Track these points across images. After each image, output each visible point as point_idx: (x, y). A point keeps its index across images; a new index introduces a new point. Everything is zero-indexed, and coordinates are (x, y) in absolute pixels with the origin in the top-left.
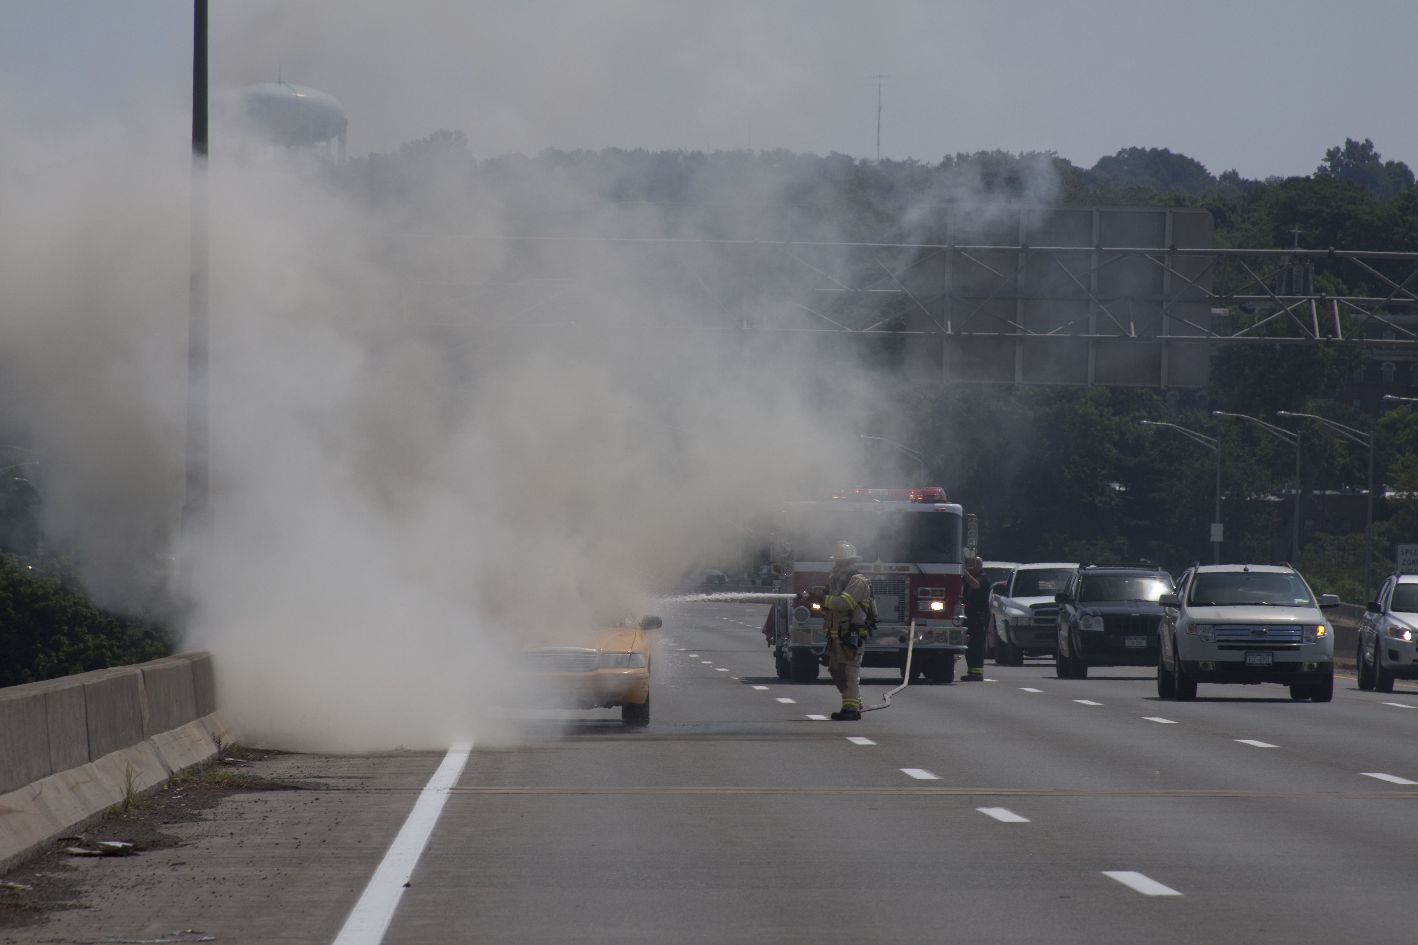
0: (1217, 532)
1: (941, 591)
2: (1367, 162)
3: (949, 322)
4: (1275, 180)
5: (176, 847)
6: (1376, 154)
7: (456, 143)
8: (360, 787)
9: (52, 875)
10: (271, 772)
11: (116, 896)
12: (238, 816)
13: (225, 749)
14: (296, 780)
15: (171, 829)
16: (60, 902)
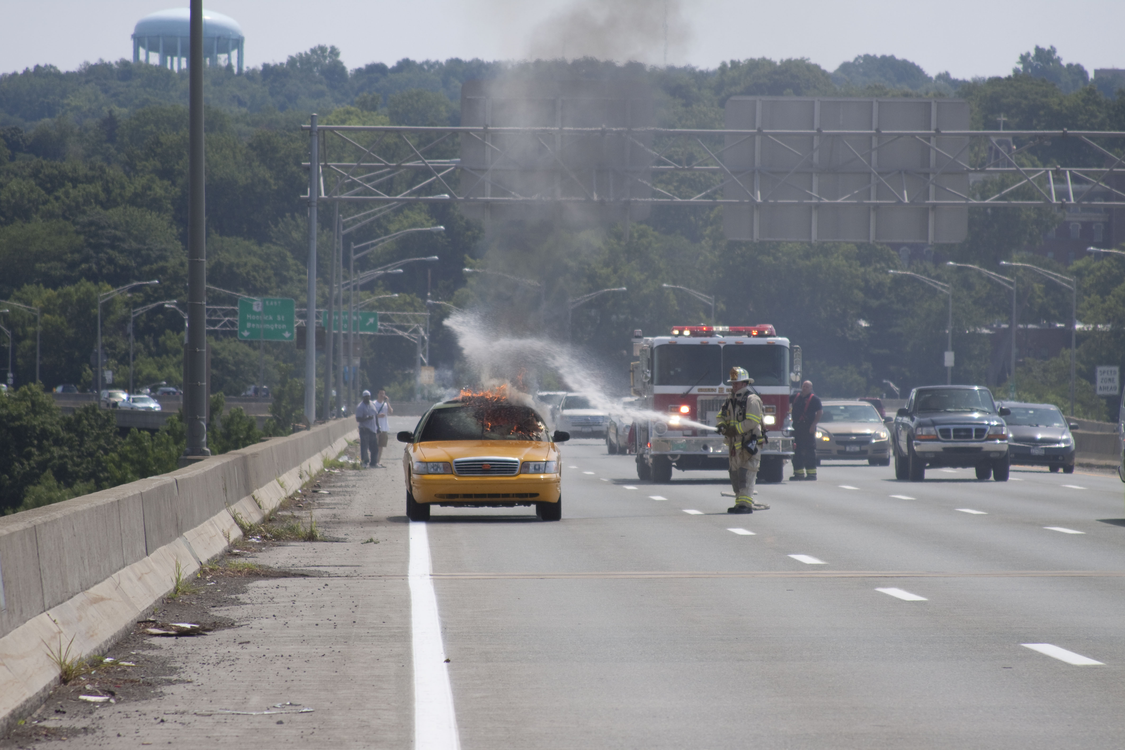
0: (949, 359)
1: (773, 408)
2: (1051, 64)
3: (759, 193)
4: (979, 79)
6: (1059, 58)
7: (331, 55)
8: (355, 574)
9: (144, 653)
10: (275, 562)
11: (208, 672)
12: (270, 600)
13: (232, 543)
14: (300, 568)
15: (220, 611)
16: (164, 677)
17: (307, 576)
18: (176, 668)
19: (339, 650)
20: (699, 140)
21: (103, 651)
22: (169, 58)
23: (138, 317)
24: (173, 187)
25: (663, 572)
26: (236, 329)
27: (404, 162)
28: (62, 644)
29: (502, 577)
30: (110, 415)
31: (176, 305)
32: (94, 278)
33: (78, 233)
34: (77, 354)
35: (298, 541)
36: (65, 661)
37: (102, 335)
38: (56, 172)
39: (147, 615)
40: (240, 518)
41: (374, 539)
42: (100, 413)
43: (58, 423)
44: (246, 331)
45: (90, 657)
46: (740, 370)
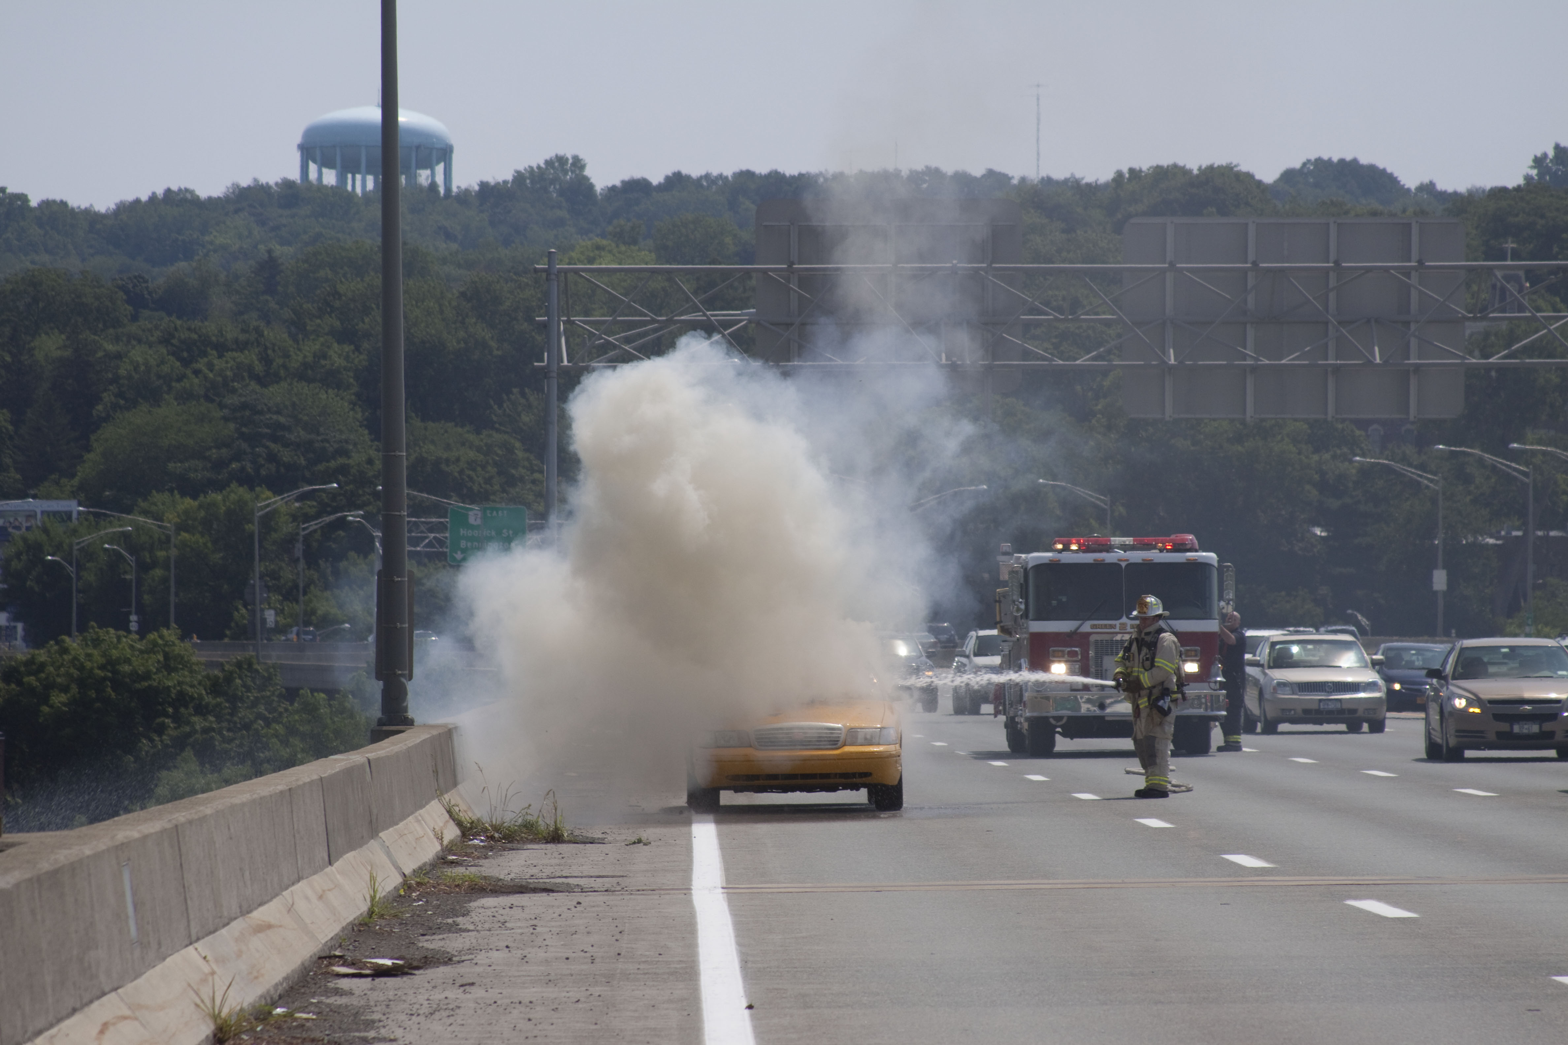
0: (1440, 580)
1: (1196, 651)
3: (1172, 351)
4: (1476, 189)
5: (452, 964)
7: (573, 168)
8: (619, 888)
9: (329, 1001)
10: (506, 872)
11: (417, 1026)
12: (501, 925)
13: (447, 846)
14: (541, 881)
15: (433, 942)
16: (357, 1034)
17: (552, 891)
18: (373, 1022)
19: (598, 994)
20: (1087, 280)
21: (272, 998)
22: (350, 176)
23: (310, 534)
24: (357, 353)
25: (1046, 881)
26: (445, 550)
27: (676, 316)
28: (216, 989)
29: (822, 890)
30: (272, 670)
31: (362, 517)
32: (249, 481)
33: (226, 419)
34: (226, 587)
35: (538, 843)
36: (220, 1012)
37: (260, 561)
38: (195, 337)
39: (332, 948)
40: (457, 811)
41: (643, 839)
42: (259, 668)
43: (200, 683)
44: (459, 552)
45: (254, 1006)
46: (1151, 599)
